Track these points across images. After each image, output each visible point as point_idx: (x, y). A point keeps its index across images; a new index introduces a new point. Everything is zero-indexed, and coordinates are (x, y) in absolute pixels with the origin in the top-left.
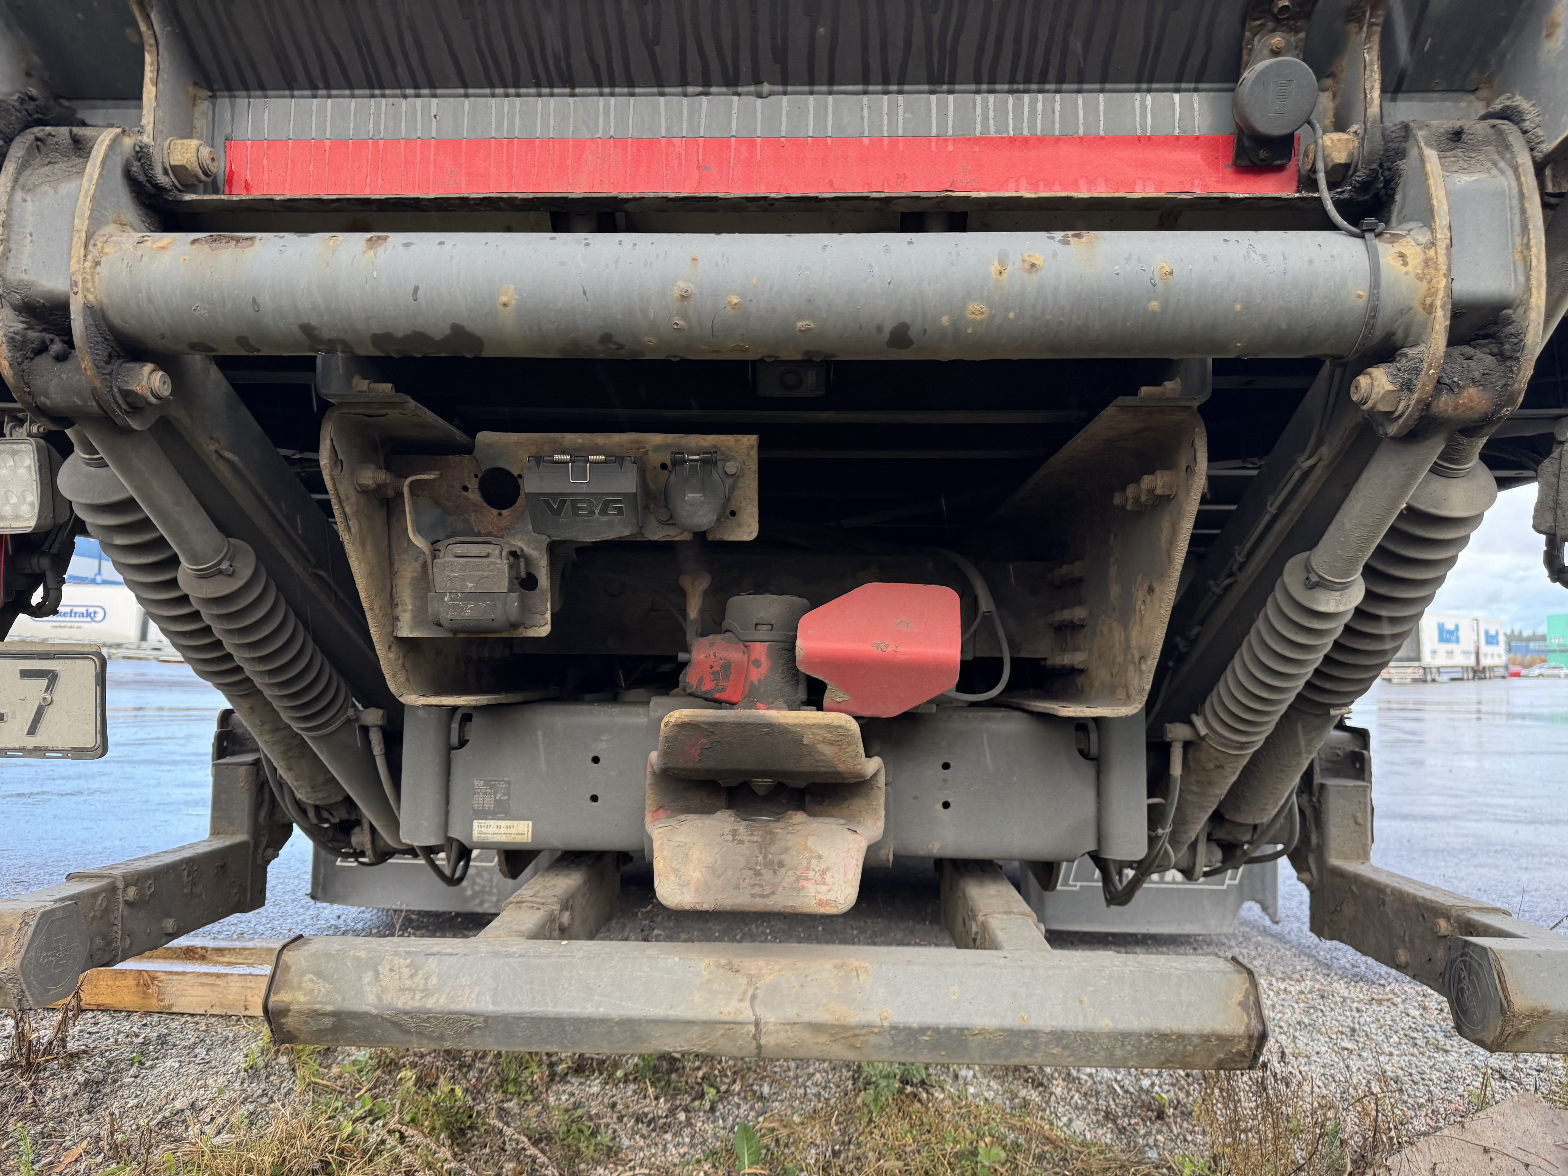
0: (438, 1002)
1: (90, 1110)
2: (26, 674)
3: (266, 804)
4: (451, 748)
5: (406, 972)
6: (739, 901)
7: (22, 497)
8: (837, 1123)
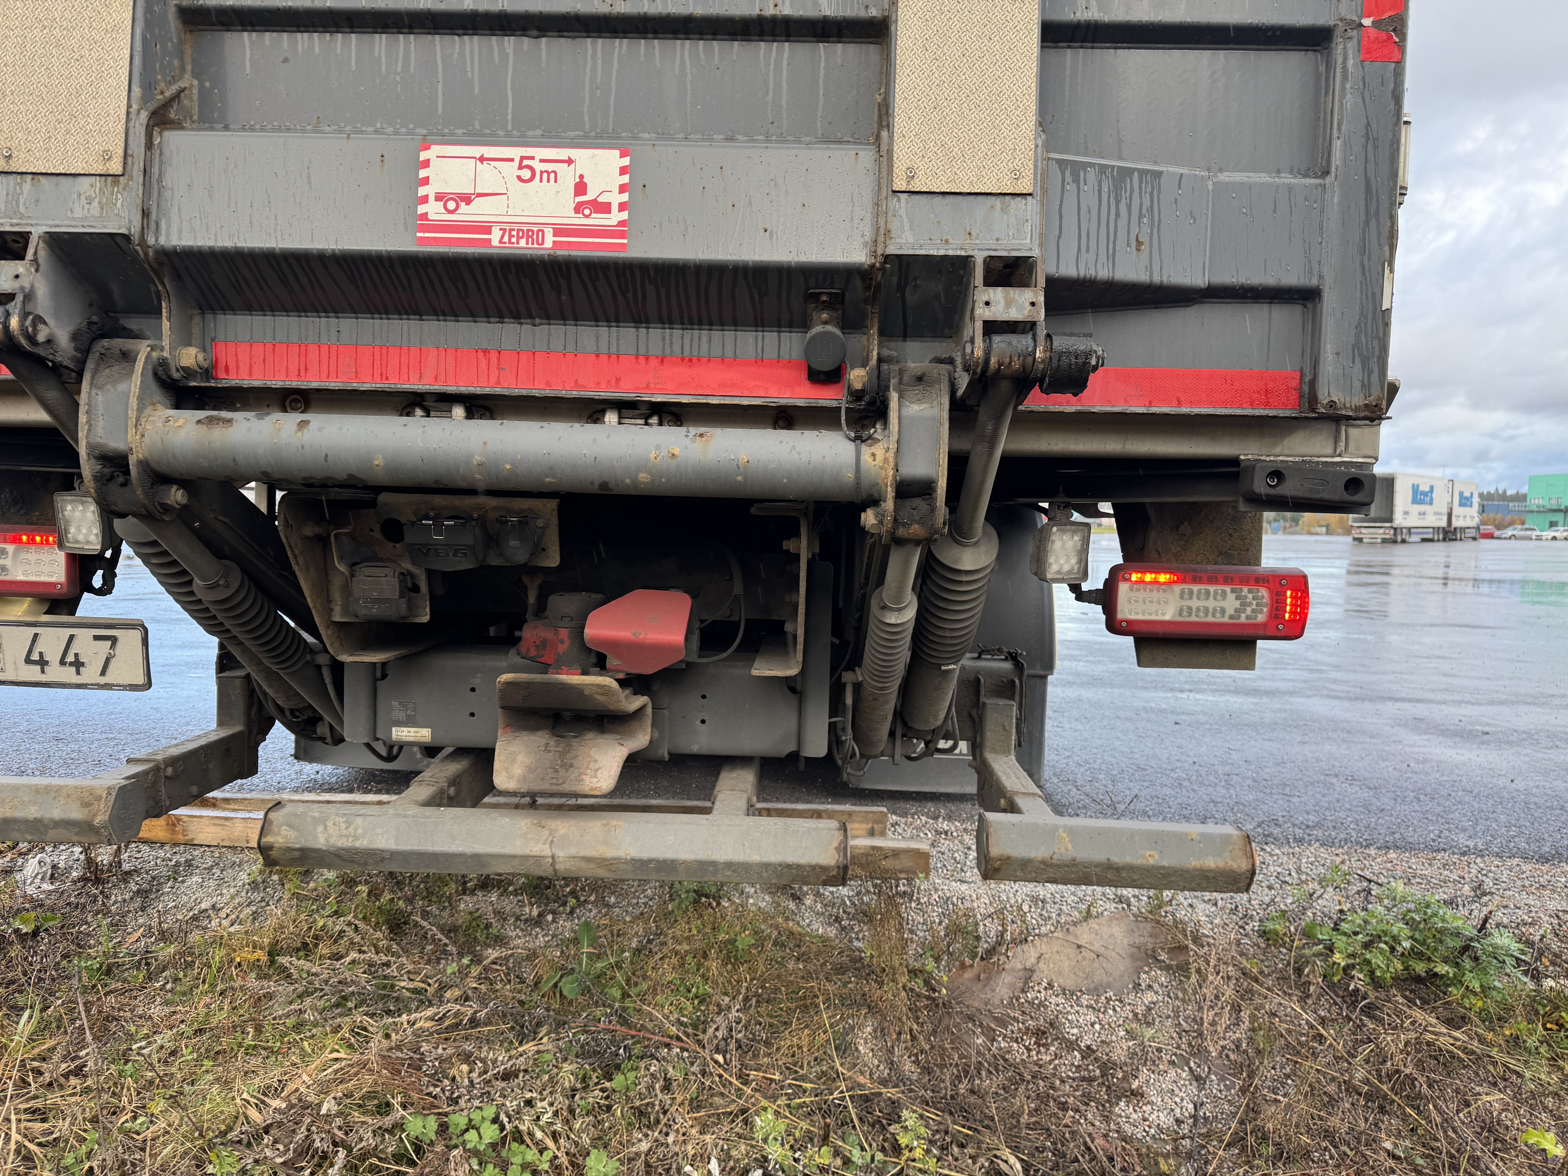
0: (362, 843)
1: (143, 909)
2: (97, 638)
3: (255, 705)
4: (376, 680)
5: (343, 826)
6: (543, 787)
7: (89, 530)
8: (654, 922)
